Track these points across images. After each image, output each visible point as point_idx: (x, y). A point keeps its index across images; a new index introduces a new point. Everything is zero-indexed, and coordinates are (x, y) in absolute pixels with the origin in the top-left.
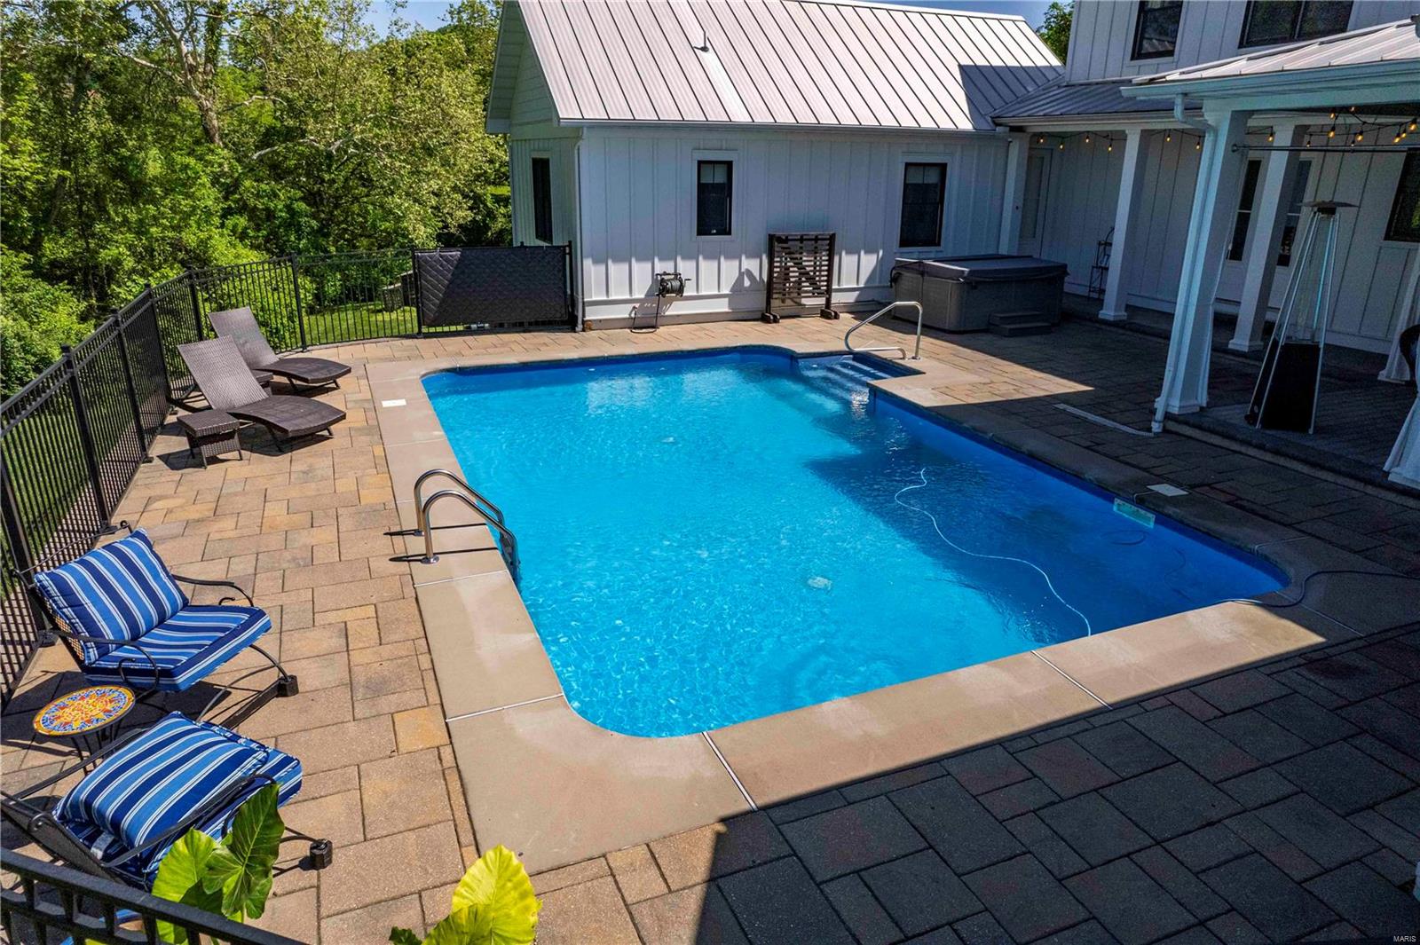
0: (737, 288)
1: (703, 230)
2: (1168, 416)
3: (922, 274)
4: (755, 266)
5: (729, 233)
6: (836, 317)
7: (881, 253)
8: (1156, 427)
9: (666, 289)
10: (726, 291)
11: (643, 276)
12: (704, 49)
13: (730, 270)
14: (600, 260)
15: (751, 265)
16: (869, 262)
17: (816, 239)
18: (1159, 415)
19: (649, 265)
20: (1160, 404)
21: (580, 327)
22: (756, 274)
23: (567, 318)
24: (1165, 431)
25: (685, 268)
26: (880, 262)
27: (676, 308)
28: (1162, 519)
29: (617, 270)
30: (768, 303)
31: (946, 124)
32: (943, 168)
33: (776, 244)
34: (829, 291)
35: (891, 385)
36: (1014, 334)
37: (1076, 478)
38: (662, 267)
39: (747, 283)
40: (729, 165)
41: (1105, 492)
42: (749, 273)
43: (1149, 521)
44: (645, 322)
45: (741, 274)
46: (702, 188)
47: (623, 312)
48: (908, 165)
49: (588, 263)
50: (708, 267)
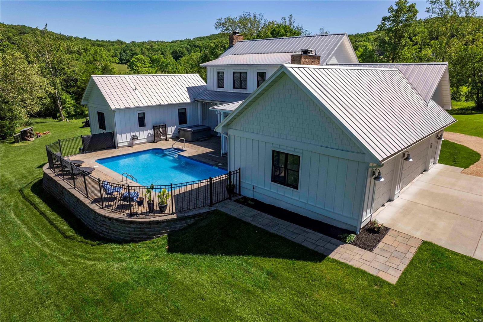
0: (148, 136)
1: (140, 126)
2: (223, 154)
3: (184, 131)
4: (151, 132)
5: (145, 126)
6: (168, 140)
7: (175, 126)
8: (221, 156)
9: (134, 138)
10: (146, 137)
11: (129, 136)
12: (136, 90)
13: (146, 133)
14: (120, 134)
15: (150, 131)
16: (173, 128)
17: (162, 126)
18: (222, 154)
19: (130, 134)
20: (221, 152)
21: (117, 148)
22: (151, 133)
23: (114, 146)
24: (223, 156)
25: (137, 134)
26: (176, 129)
27: (136, 142)
28: (219, 168)
29: (124, 136)
30: (154, 139)
31: (185, 101)
32: (185, 109)
33: (154, 127)
34: (166, 135)
35: (182, 153)
36: (202, 141)
37: (209, 164)
38: (133, 134)
39: (150, 135)
40: (144, 113)
41: (212, 165)
42: (150, 133)
43: (217, 168)
44: (130, 145)
45: (148, 134)
46: (139, 118)
47: (126, 144)
48: (179, 109)
49: (118, 135)
50: (141, 133)
